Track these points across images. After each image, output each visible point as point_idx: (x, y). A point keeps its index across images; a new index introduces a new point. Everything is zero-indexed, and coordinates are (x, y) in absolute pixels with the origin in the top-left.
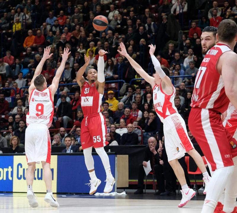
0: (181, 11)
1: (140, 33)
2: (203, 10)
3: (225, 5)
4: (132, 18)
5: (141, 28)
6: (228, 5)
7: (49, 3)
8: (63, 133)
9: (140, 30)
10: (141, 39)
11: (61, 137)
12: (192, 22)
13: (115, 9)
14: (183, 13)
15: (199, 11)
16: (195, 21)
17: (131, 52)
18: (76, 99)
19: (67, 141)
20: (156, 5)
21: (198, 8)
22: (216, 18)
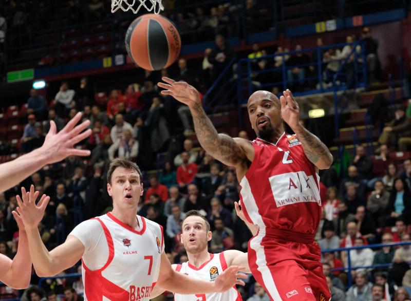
2: (166, 154)
15: (158, 155)
21: (156, 150)
22: (188, 167)
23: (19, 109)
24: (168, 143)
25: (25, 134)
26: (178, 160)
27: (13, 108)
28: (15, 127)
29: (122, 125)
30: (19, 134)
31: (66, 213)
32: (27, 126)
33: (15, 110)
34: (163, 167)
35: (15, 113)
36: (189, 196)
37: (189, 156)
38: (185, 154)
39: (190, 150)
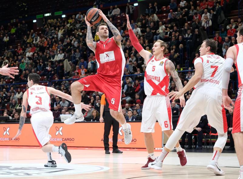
0: (208, 26)
1: (180, 40)
2: (223, 25)
3: (239, 21)
4: (175, 30)
5: (180, 37)
6: (240, 20)
7: (119, 21)
8: (127, 107)
9: (180, 39)
10: (180, 44)
11: (126, 110)
12: (215, 33)
13: (163, 24)
14: (209, 27)
15: (220, 25)
16: (217, 32)
17: (173, 54)
18: (136, 85)
19: (129, 113)
20: (191, 22)
21: (219, 23)
22: (232, 30)
23: (166, 7)
24: (224, 20)
25: (169, 17)
26: (228, 27)
27: (164, 7)
28: (164, 14)
29: (207, 13)
30: (166, 17)
31: (183, 47)
32: (170, 14)
33: (165, 8)
34: (221, 30)
35: (165, 9)
36: (232, 41)
37: (232, 25)
38: (231, 25)
39: (233, 23)
